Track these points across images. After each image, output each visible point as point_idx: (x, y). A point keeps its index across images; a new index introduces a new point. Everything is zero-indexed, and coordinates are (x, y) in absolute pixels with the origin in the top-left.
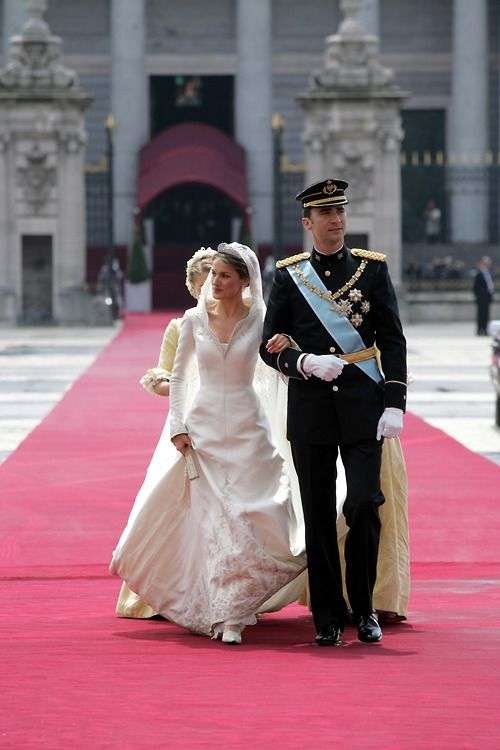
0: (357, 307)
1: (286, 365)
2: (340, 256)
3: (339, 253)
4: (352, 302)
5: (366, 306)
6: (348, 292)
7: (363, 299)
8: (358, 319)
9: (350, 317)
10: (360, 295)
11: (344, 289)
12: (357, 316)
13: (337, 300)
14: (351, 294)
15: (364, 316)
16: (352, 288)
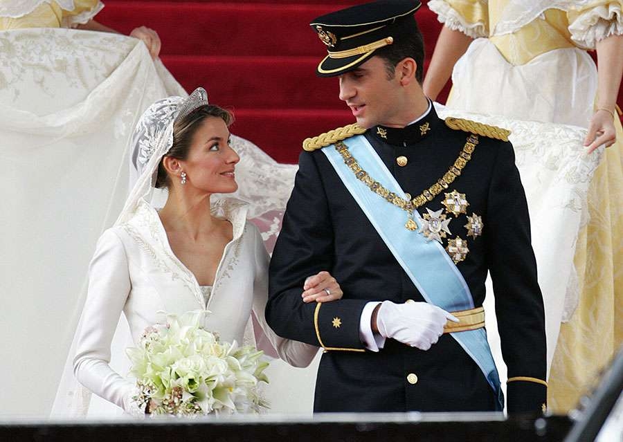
0: (457, 226)
1: (337, 323)
2: (425, 129)
3: (422, 122)
4: (450, 215)
5: (475, 224)
6: (441, 196)
7: (470, 210)
8: (459, 246)
9: (445, 245)
10: (465, 202)
11: (435, 190)
12: (459, 242)
13: (422, 210)
14: (448, 202)
15: (470, 242)
16: (449, 190)
